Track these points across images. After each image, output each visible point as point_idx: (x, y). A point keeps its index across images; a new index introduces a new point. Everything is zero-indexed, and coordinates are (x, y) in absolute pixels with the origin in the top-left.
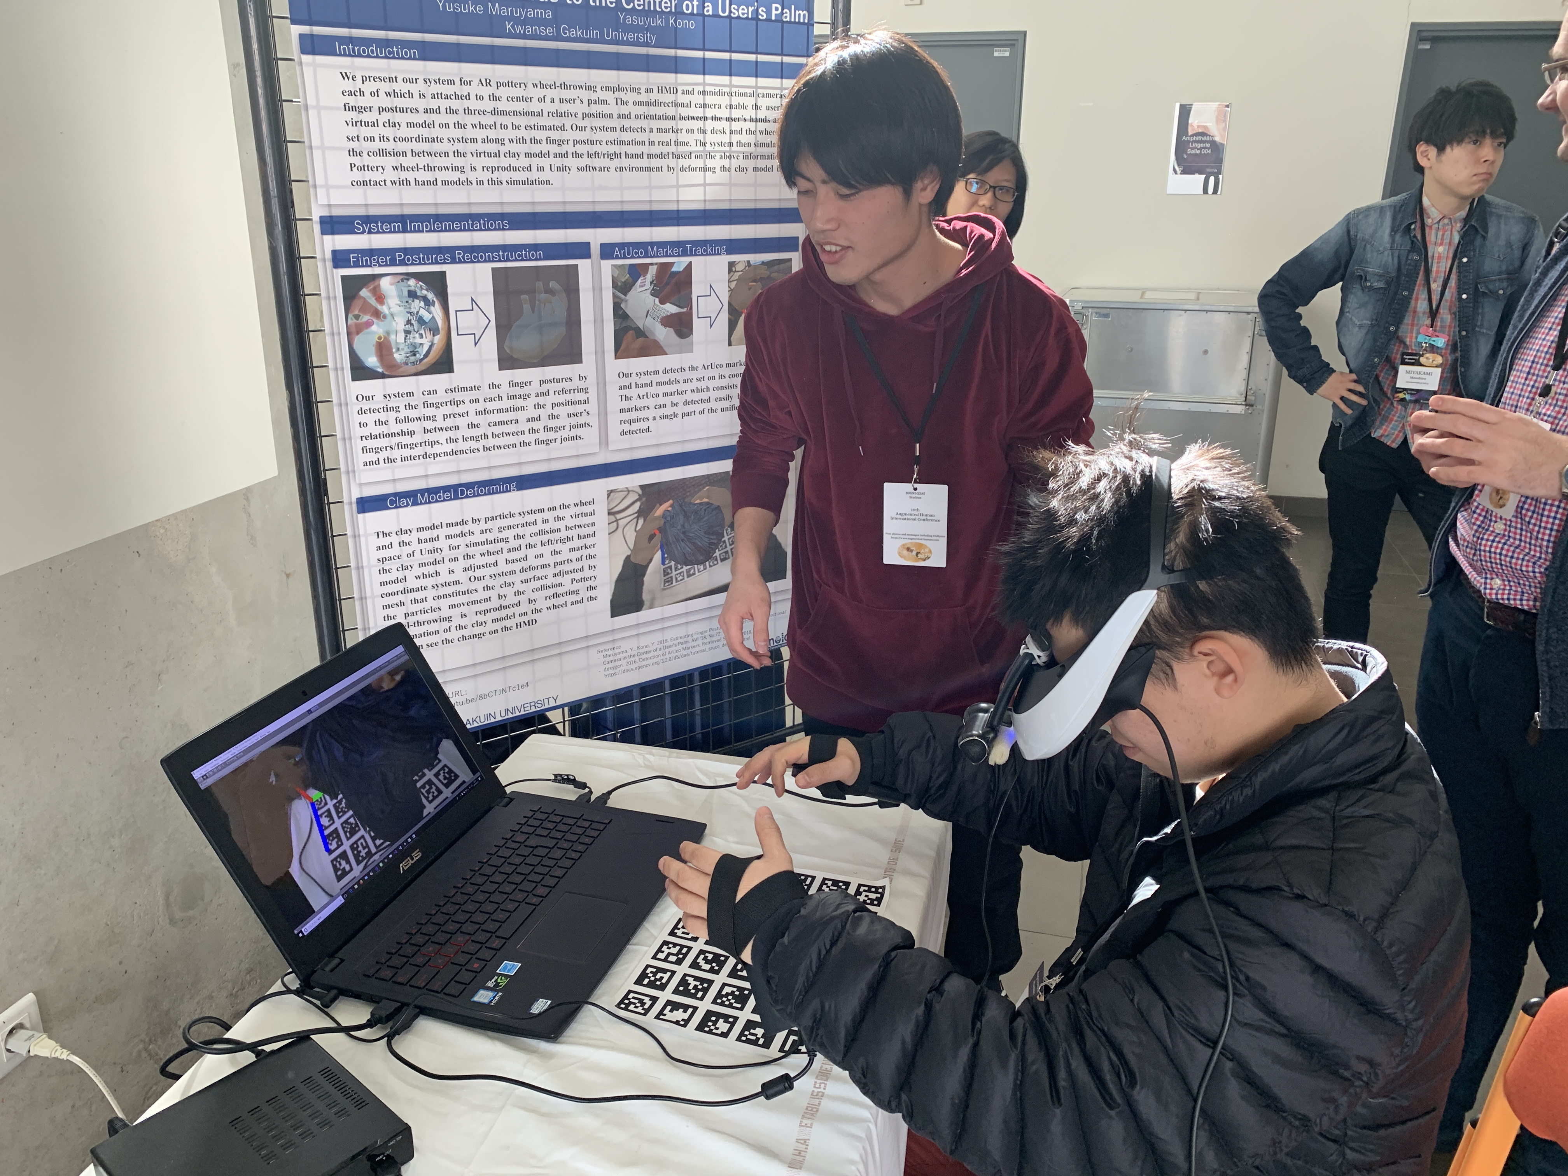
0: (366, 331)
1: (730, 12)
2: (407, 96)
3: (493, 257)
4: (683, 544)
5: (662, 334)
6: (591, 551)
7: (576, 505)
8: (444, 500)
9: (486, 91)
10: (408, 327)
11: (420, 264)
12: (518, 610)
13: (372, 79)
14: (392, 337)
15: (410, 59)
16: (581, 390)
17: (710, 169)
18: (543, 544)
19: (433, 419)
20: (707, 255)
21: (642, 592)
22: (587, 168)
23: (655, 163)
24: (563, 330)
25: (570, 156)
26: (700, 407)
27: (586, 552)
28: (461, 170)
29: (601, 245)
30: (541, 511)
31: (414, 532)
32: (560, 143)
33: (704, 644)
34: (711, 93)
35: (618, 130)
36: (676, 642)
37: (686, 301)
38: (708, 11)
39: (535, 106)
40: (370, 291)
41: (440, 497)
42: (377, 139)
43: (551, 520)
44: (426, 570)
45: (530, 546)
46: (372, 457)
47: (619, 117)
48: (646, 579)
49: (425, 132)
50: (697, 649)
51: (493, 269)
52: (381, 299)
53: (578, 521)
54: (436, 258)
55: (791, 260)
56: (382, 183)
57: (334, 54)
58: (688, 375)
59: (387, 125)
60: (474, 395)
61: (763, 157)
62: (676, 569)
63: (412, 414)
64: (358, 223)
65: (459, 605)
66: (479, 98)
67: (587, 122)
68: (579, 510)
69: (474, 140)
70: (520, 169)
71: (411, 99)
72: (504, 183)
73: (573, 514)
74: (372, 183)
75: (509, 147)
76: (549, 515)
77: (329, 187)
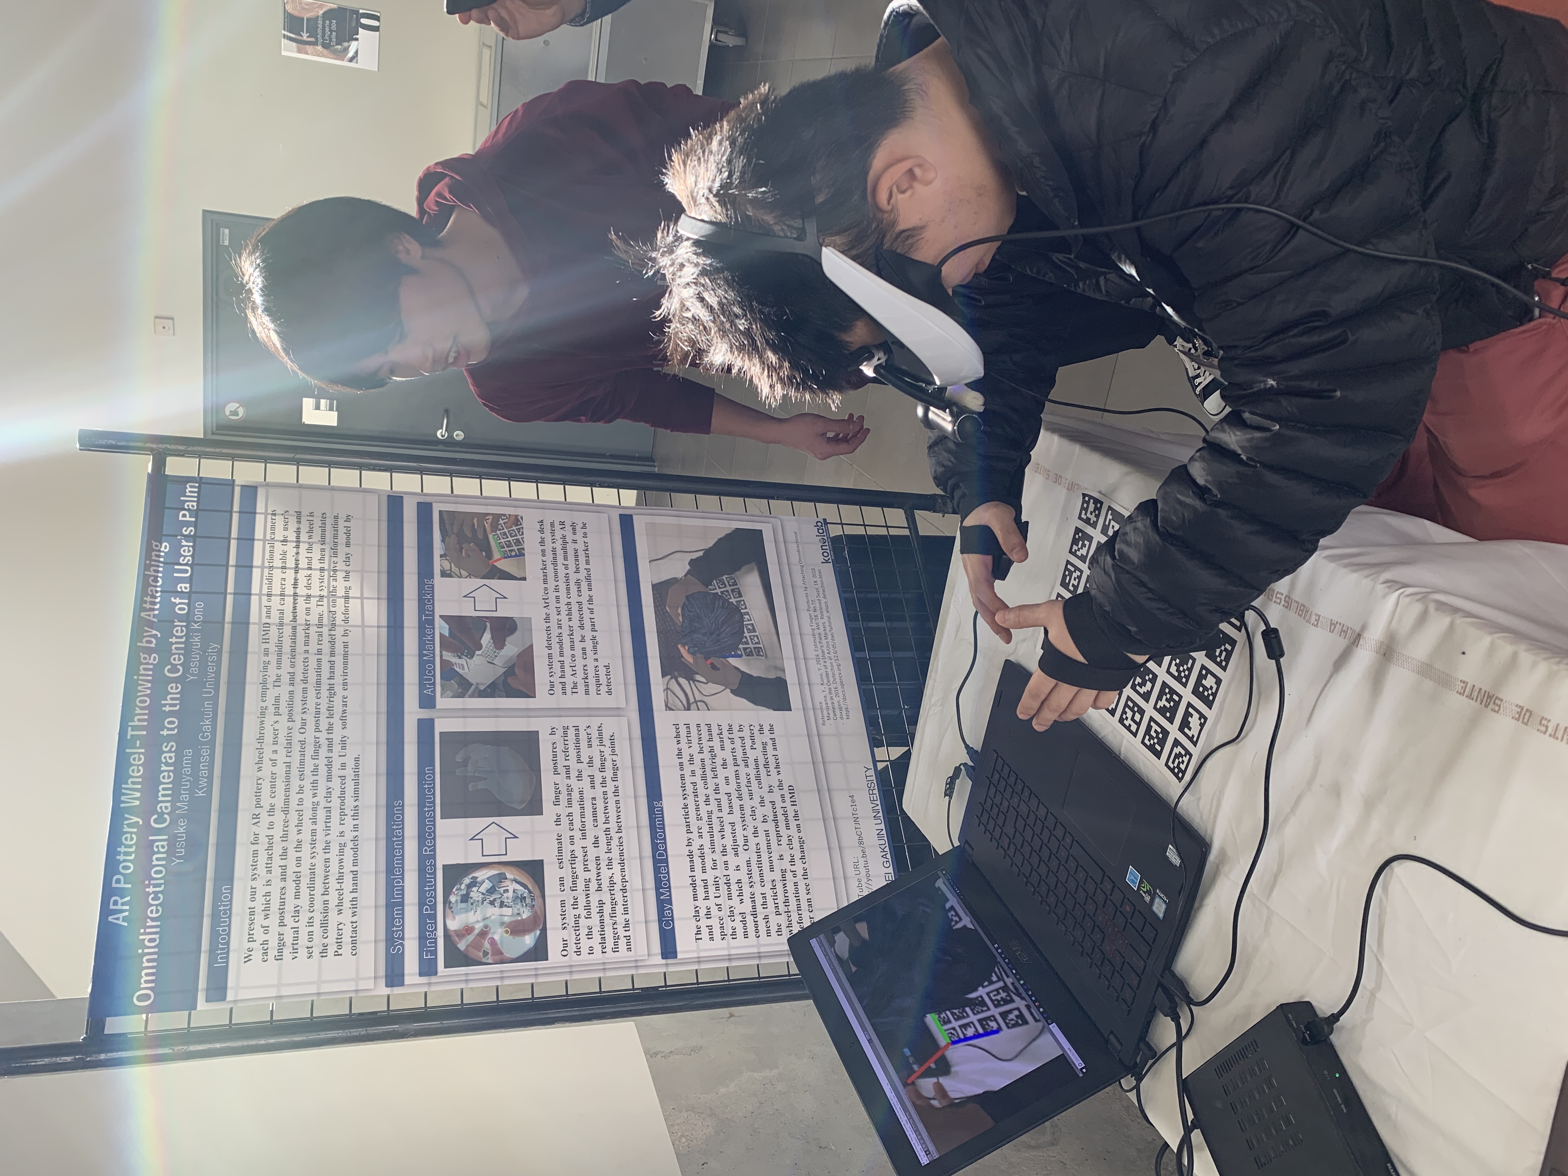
0: (500, 945)
1: (186, 564)
2: (268, 898)
3: (430, 817)
4: (722, 635)
5: (511, 649)
6: (725, 728)
7: (678, 742)
8: (668, 873)
9: (265, 819)
10: (497, 904)
11: (435, 890)
12: (779, 803)
13: (251, 932)
14: (506, 919)
15: (231, 893)
16: (565, 734)
17: (347, 592)
18: (716, 777)
19: (587, 882)
20: (433, 599)
21: (768, 679)
22: (343, 719)
23: (339, 649)
25: (330, 736)
26: (586, 612)
27: (725, 734)
28: (343, 846)
29: (421, 707)
30: (682, 777)
31: (697, 903)
32: (317, 746)
33: (822, 618)
34: (270, 588)
35: (305, 686)
38: (186, 588)
39: (281, 770)
40: (460, 940)
41: (664, 877)
42: (311, 929)
43: (692, 768)
44: (735, 893)
45: (717, 790)
46: (622, 942)
47: (293, 684)
48: (755, 674)
49: (305, 881)
50: (827, 625)
51: (442, 818)
52: (468, 930)
53: (695, 741)
54: (430, 874)
56: (355, 925)
57: (227, 967)
58: (553, 624)
59: (297, 919)
60: (566, 841)
61: (335, 536)
63: (582, 902)
64: (394, 950)
65: (771, 862)
66: (271, 825)
67: (298, 718)
68: (684, 740)
69: (314, 832)
70: (343, 787)
71: (271, 894)
72: (356, 803)
73: (687, 746)
74: (354, 935)
75: (320, 798)
76: (687, 769)
77: (357, 979)
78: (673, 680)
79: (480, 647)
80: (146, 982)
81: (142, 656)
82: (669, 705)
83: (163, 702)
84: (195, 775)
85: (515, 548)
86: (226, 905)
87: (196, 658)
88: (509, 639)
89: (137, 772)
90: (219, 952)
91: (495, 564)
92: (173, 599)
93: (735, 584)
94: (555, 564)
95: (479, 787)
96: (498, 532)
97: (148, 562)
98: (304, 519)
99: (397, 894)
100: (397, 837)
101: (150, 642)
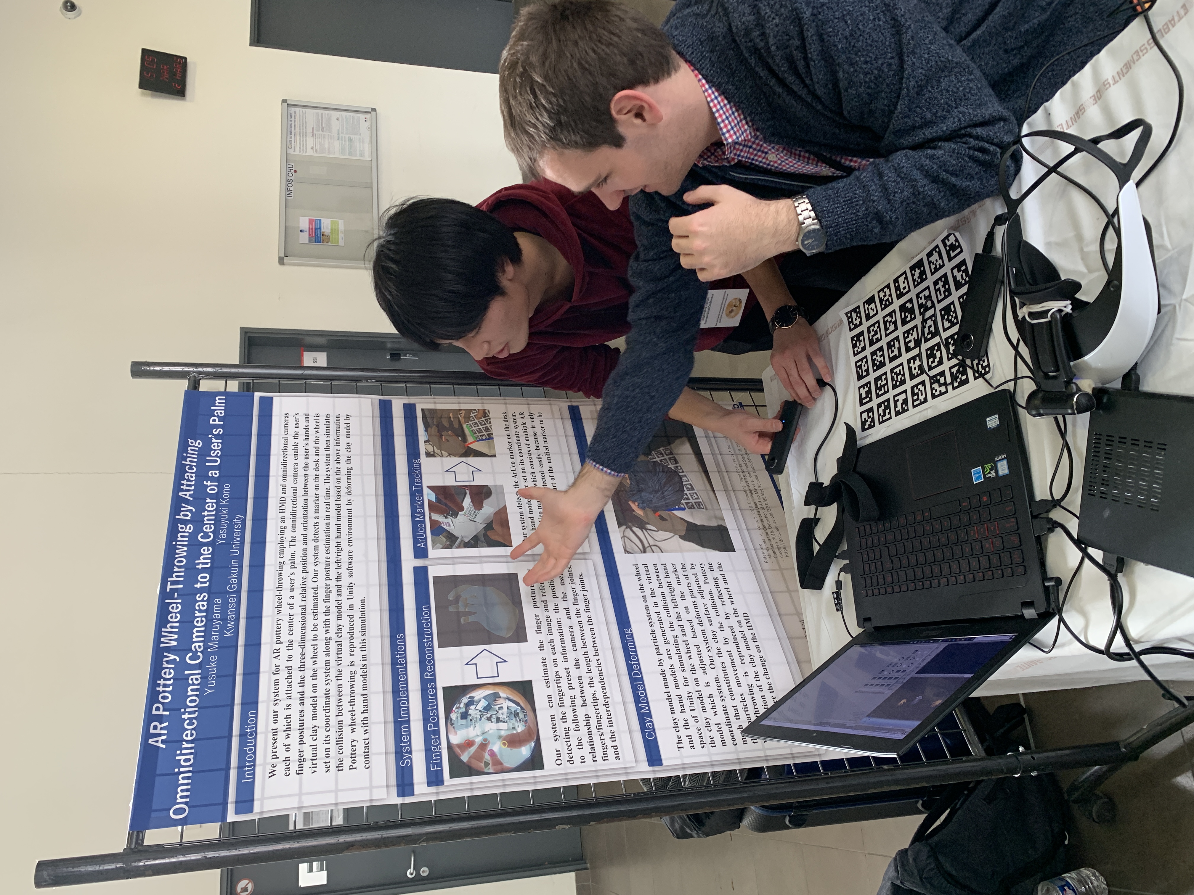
0: (499, 757)
1: (216, 456)
2: (289, 720)
3: (429, 647)
4: (666, 493)
5: (489, 509)
6: (679, 567)
7: (639, 579)
8: (645, 690)
9: (284, 653)
10: (494, 719)
11: (437, 709)
12: (737, 629)
13: (275, 750)
14: (503, 733)
15: (256, 717)
17: (348, 472)
18: (676, 607)
19: (573, 698)
20: (421, 474)
22: (350, 569)
23: (344, 513)
24: (489, 589)
25: (339, 583)
26: (548, 479)
27: (680, 572)
28: (353, 674)
29: (415, 557)
30: (647, 607)
31: (675, 716)
32: (328, 592)
33: (750, 477)
34: (285, 471)
35: (316, 544)
36: (751, 499)
37: (461, 491)
38: (216, 474)
39: (297, 611)
40: (463, 752)
41: (642, 694)
42: (327, 746)
43: (654, 600)
44: (708, 707)
45: (679, 618)
46: (611, 752)
47: (306, 543)
48: (698, 523)
49: (321, 705)
50: (755, 482)
51: (440, 646)
52: (469, 743)
53: (654, 578)
54: (431, 695)
55: (422, 409)
56: (367, 742)
57: (253, 782)
59: (315, 737)
60: (550, 663)
61: (338, 431)
62: (688, 499)
63: (570, 716)
64: (403, 763)
65: (737, 678)
66: (290, 658)
67: (310, 568)
68: (644, 577)
69: (327, 663)
70: (352, 624)
71: (292, 716)
72: (364, 637)
73: (648, 582)
74: (367, 750)
75: (332, 634)
76: (650, 601)
77: (371, 788)
78: (628, 530)
79: (462, 509)
80: (181, 797)
81: (180, 526)
82: (628, 550)
83: (197, 562)
84: (224, 619)
85: (485, 433)
86: (253, 728)
87: (224, 525)
88: (485, 502)
89: (175, 618)
90: (246, 769)
91: (470, 446)
92: (205, 483)
93: (671, 453)
94: (519, 444)
95: (470, 621)
96: (470, 422)
97: (185, 455)
98: (311, 419)
99: (403, 714)
100: (401, 664)
101: (187, 515)
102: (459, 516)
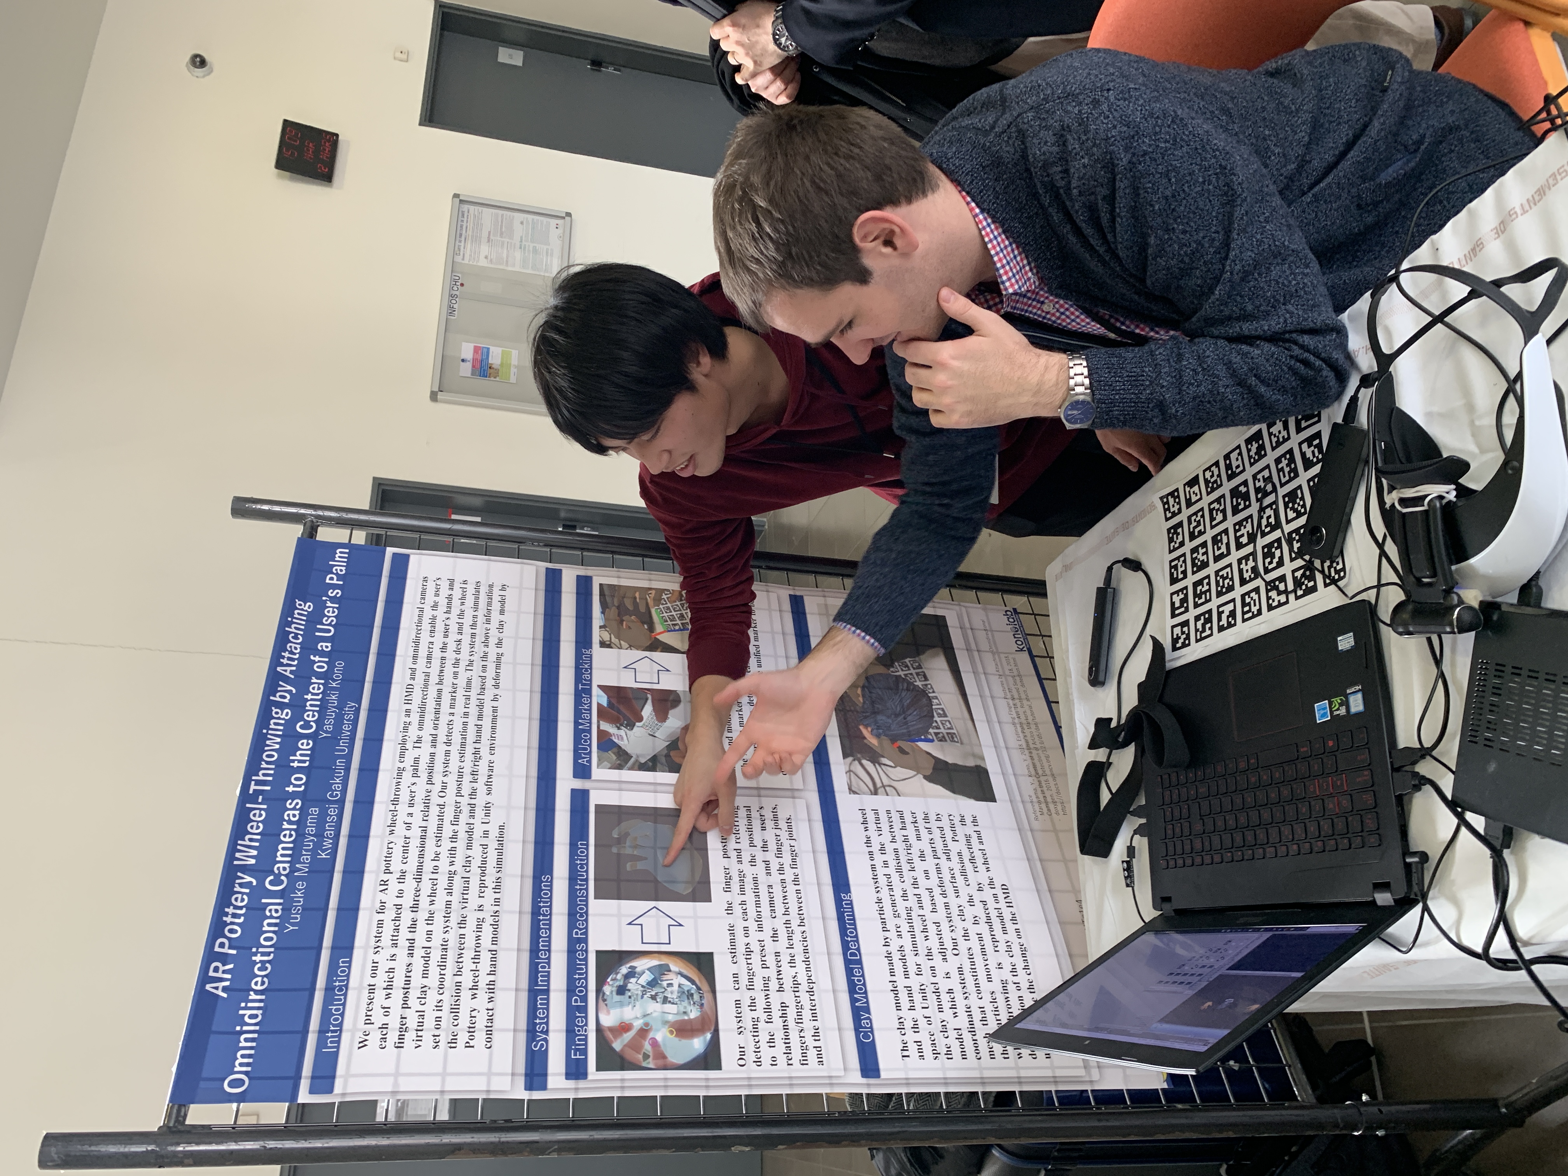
0: (663, 1048)
1: (330, 625)
2: (391, 975)
3: (582, 896)
4: (909, 718)
6: (920, 817)
7: (866, 829)
8: (863, 976)
9: (394, 886)
10: (660, 999)
11: (586, 979)
12: (991, 904)
13: (369, 1013)
14: (671, 1018)
15: (349, 967)
17: (497, 658)
18: (913, 869)
19: (766, 980)
20: (591, 669)
21: (966, 767)
22: (488, 784)
23: (488, 711)
25: (473, 801)
27: (921, 824)
28: (480, 923)
29: (574, 777)
30: (873, 868)
31: (901, 1014)
32: (458, 812)
33: (1022, 706)
34: (416, 651)
35: (448, 748)
36: (1021, 735)
37: (641, 695)
38: (327, 647)
39: (416, 832)
40: (616, 1037)
41: (859, 981)
42: (439, 1014)
43: (885, 858)
44: (946, 1005)
45: (915, 884)
46: (812, 1054)
47: (434, 746)
49: (435, 958)
50: (1029, 713)
51: (596, 898)
52: (625, 1027)
53: (885, 829)
54: (580, 960)
56: (491, 1013)
57: (337, 1053)
59: (423, 1001)
60: (739, 932)
61: (489, 604)
63: (761, 1003)
64: (535, 1046)
65: (988, 971)
66: (400, 894)
67: (438, 778)
68: (872, 826)
69: (448, 904)
70: (485, 856)
71: (395, 971)
72: (499, 875)
73: (877, 833)
74: (490, 1024)
75: (458, 866)
76: (879, 859)
77: (489, 1074)
78: (856, 762)
79: (640, 719)
80: (241, 1065)
81: (275, 710)
82: (853, 789)
83: (291, 758)
84: (320, 835)
85: (679, 622)
86: (343, 981)
87: (332, 714)
88: (672, 713)
89: (256, 828)
90: (330, 1034)
91: (658, 637)
92: (312, 657)
93: (920, 667)
96: (661, 606)
97: (289, 619)
98: (457, 586)
99: (541, 981)
100: (544, 915)
101: (284, 697)
102: (635, 728)
